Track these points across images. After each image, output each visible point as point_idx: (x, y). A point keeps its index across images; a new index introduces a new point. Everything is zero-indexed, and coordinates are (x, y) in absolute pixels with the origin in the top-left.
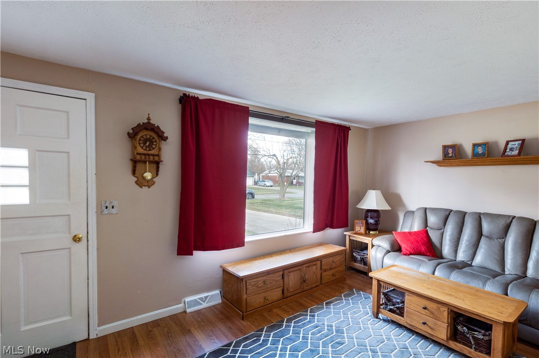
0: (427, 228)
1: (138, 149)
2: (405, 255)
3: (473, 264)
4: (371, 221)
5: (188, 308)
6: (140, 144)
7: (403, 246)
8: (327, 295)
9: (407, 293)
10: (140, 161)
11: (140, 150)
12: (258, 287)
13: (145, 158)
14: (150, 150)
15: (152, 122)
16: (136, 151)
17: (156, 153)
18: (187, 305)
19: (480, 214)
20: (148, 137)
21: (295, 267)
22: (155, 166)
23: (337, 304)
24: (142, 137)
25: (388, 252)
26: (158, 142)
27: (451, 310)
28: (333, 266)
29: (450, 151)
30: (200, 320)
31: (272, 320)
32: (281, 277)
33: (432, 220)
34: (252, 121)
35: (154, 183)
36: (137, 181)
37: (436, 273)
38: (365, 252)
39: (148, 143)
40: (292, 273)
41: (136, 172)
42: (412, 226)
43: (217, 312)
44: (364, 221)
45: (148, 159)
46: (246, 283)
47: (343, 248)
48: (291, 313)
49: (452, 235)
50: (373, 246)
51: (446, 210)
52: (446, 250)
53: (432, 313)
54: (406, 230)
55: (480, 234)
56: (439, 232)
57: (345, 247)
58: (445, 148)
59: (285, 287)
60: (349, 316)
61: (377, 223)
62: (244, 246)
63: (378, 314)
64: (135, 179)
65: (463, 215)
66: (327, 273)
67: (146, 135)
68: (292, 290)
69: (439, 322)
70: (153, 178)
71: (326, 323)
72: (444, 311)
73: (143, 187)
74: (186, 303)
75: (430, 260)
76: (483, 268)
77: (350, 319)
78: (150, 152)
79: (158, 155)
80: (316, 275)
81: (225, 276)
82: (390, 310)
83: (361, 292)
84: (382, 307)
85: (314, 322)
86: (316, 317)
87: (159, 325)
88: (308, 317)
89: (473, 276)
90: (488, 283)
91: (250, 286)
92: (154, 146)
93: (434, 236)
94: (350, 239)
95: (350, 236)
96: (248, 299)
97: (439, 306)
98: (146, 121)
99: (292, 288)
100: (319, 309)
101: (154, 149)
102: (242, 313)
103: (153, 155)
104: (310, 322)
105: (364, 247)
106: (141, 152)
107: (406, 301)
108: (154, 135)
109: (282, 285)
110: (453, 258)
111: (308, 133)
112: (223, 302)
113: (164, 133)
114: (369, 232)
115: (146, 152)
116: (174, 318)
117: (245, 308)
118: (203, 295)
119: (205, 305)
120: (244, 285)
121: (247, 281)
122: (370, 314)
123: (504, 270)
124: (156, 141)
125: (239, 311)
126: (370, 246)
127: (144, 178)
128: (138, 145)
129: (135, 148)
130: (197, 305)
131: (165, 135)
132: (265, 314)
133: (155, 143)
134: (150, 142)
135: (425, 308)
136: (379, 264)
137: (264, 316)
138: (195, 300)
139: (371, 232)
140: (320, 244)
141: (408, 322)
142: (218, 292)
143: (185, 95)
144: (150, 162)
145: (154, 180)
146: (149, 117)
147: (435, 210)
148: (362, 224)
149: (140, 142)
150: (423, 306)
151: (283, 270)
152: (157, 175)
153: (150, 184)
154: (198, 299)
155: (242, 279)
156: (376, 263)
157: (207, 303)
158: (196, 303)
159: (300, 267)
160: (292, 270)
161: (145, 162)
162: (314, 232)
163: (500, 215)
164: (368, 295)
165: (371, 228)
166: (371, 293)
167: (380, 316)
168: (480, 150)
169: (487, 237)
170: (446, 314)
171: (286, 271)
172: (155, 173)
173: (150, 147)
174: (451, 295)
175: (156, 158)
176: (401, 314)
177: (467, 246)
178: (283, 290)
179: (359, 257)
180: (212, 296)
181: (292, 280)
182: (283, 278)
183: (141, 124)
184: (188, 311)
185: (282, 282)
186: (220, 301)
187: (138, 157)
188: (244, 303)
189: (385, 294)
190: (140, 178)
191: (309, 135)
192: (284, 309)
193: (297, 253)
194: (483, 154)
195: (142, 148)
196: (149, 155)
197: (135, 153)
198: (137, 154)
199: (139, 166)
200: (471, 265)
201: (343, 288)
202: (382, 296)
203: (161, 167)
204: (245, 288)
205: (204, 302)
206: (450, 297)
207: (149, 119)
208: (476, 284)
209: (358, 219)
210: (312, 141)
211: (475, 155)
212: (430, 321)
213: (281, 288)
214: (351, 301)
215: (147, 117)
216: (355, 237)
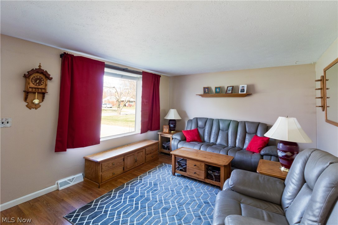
0: (198, 128)
1: (30, 85)
2: (188, 142)
3: (217, 143)
4: (172, 126)
5: (60, 187)
6: (32, 81)
7: (187, 137)
8: (149, 168)
9: (188, 160)
10: (30, 92)
11: (32, 85)
12: (109, 167)
13: (35, 91)
14: (39, 85)
15: (42, 68)
16: (29, 86)
17: (44, 87)
18: (59, 185)
19: (219, 119)
20: (38, 77)
21: (131, 153)
22: (41, 95)
23: (154, 172)
24: (34, 77)
25: (180, 141)
26: (45, 80)
27: (206, 164)
28: (152, 151)
29: (206, 90)
30: (69, 193)
31: (118, 185)
32: (123, 160)
33: (200, 123)
34: (106, 70)
35: (40, 106)
36: (28, 105)
37: (201, 149)
38: (168, 143)
39: (38, 81)
40: (129, 157)
41: (28, 99)
42: (191, 127)
43: (81, 187)
44: (168, 126)
45: (37, 91)
46: (102, 165)
47: (157, 141)
48: (128, 180)
49: (208, 130)
50: (173, 139)
51: (206, 118)
52: (206, 138)
53: (198, 167)
54: (189, 129)
55: (219, 129)
56: (203, 130)
57: (158, 140)
58: (205, 88)
59: (125, 166)
60: (161, 176)
61: (175, 126)
62: (99, 143)
63: (175, 173)
64: (27, 104)
65: (212, 120)
66: (149, 156)
67: (37, 76)
68: (129, 167)
69: (201, 171)
70: (39, 103)
71: (148, 182)
72: (203, 165)
73: (32, 109)
74: (59, 184)
75: (199, 144)
76: (220, 145)
77: (161, 178)
78: (39, 87)
79: (45, 89)
80: (143, 158)
81: (86, 164)
82: (181, 170)
83: (167, 164)
84: (177, 169)
85: (142, 182)
86: (143, 180)
87: (39, 201)
88: (139, 180)
89: (216, 149)
90: (221, 151)
91: (104, 167)
92: (42, 83)
93: (201, 131)
94: (161, 136)
95: (161, 134)
96: (102, 174)
97: (201, 163)
98: (38, 68)
99: (129, 166)
100: (144, 176)
101: (42, 85)
102: (98, 184)
103: (41, 89)
104: (139, 183)
105: (168, 140)
106: (33, 87)
107: (187, 164)
108: (42, 76)
109: (123, 165)
110: (209, 142)
111: (138, 78)
112: (85, 181)
113: (50, 75)
114: (171, 132)
115: (36, 87)
116: (50, 195)
117: (100, 180)
118: (71, 178)
119: (72, 184)
120: (101, 167)
121: (102, 164)
122: (171, 174)
123: (228, 145)
124: (43, 80)
125: (96, 183)
126: (171, 139)
127: (33, 103)
128: (31, 82)
129: (29, 84)
130: (66, 185)
131: (51, 76)
132: (113, 183)
133: (43, 81)
134: (39, 80)
135: (195, 165)
136: (176, 147)
137: (112, 184)
138: (66, 181)
139: (172, 132)
140: (145, 140)
141: (188, 174)
142: (81, 174)
143: (65, 53)
144: (38, 93)
145: (40, 104)
146: (40, 65)
147: (201, 119)
148: (167, 127)
149: (32, 80)
150: (194, 165)
151: (124, 156)
152: (43, 101)
153: (37, 106)
154: (68, 180)
155: (99, 163)
156: (174, 148)
157: (74, 182)
158: (66, 183)
159: (133, 154)
160: (129, 155)
161: (35, 93)
162: (141, 133)
163: (226, 120)
164: (170, 165)
165: (172, 129)
166: (171, 164)
167: (176, 174)
168: (218, 90)
169: (222, 130)
170: (203, 166)
171: (126, 156)
172: (41, 100)
173: (40, 83)
174: (205, 157)
175: (43, 91)
176: (185, 171)
177: (214, 135)
178: (124, 168)
179: (166, 146)
180: (77, 177)
181: (129, 161)
182: (124, 160)
183: (35, 69)
184: (60, 189)
185: (123, 163)
186: (83, 180)
187: (30, 90)
188: (100, 178)
189: (178, 162)
190: (30, 103)
191: (138, 79)
192: (124, 178)
193: (131, 146)
194: (219, 92)
195: (33, 84)
196: (38, 88)
197: (29, 87)
198: (30, 88)
199: (30, 96)
200: (216, 144)
201: (157, 163)
202: (177, 164)
203: (46, 96)
204: (101, 168)
205: (71, 182)
206: (205, 158)
207: (40, 66)
208: (216, 152)
209: (165, 125)
210: (140, 83)
211: (216, 92)
212: (197, 171)
213: (123, 166)
214: (161, 169)
215: (39, 65)
216: (163, 135)
